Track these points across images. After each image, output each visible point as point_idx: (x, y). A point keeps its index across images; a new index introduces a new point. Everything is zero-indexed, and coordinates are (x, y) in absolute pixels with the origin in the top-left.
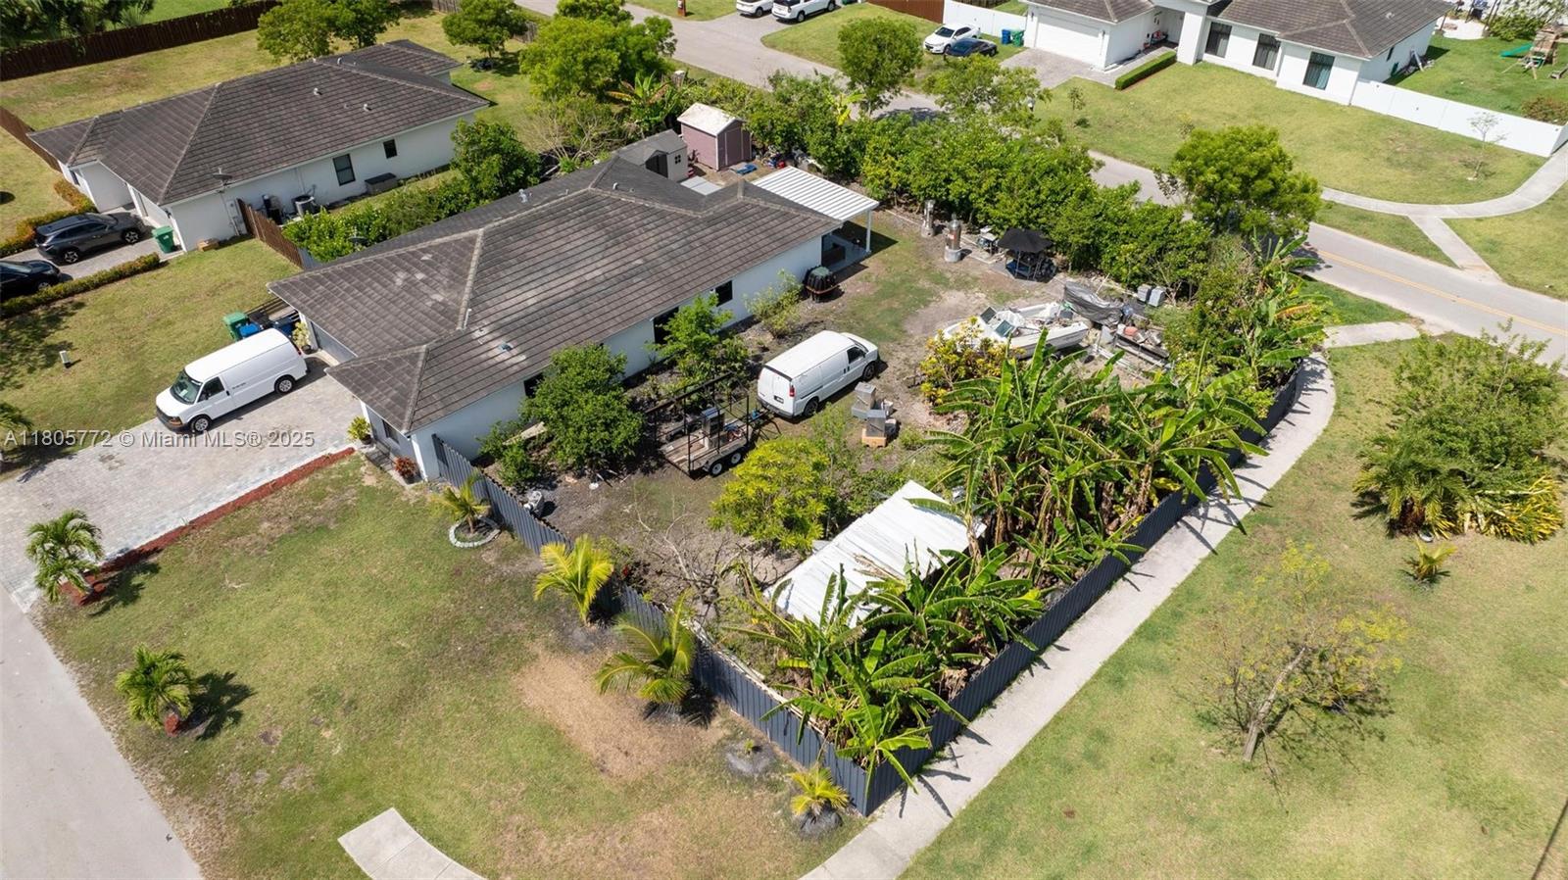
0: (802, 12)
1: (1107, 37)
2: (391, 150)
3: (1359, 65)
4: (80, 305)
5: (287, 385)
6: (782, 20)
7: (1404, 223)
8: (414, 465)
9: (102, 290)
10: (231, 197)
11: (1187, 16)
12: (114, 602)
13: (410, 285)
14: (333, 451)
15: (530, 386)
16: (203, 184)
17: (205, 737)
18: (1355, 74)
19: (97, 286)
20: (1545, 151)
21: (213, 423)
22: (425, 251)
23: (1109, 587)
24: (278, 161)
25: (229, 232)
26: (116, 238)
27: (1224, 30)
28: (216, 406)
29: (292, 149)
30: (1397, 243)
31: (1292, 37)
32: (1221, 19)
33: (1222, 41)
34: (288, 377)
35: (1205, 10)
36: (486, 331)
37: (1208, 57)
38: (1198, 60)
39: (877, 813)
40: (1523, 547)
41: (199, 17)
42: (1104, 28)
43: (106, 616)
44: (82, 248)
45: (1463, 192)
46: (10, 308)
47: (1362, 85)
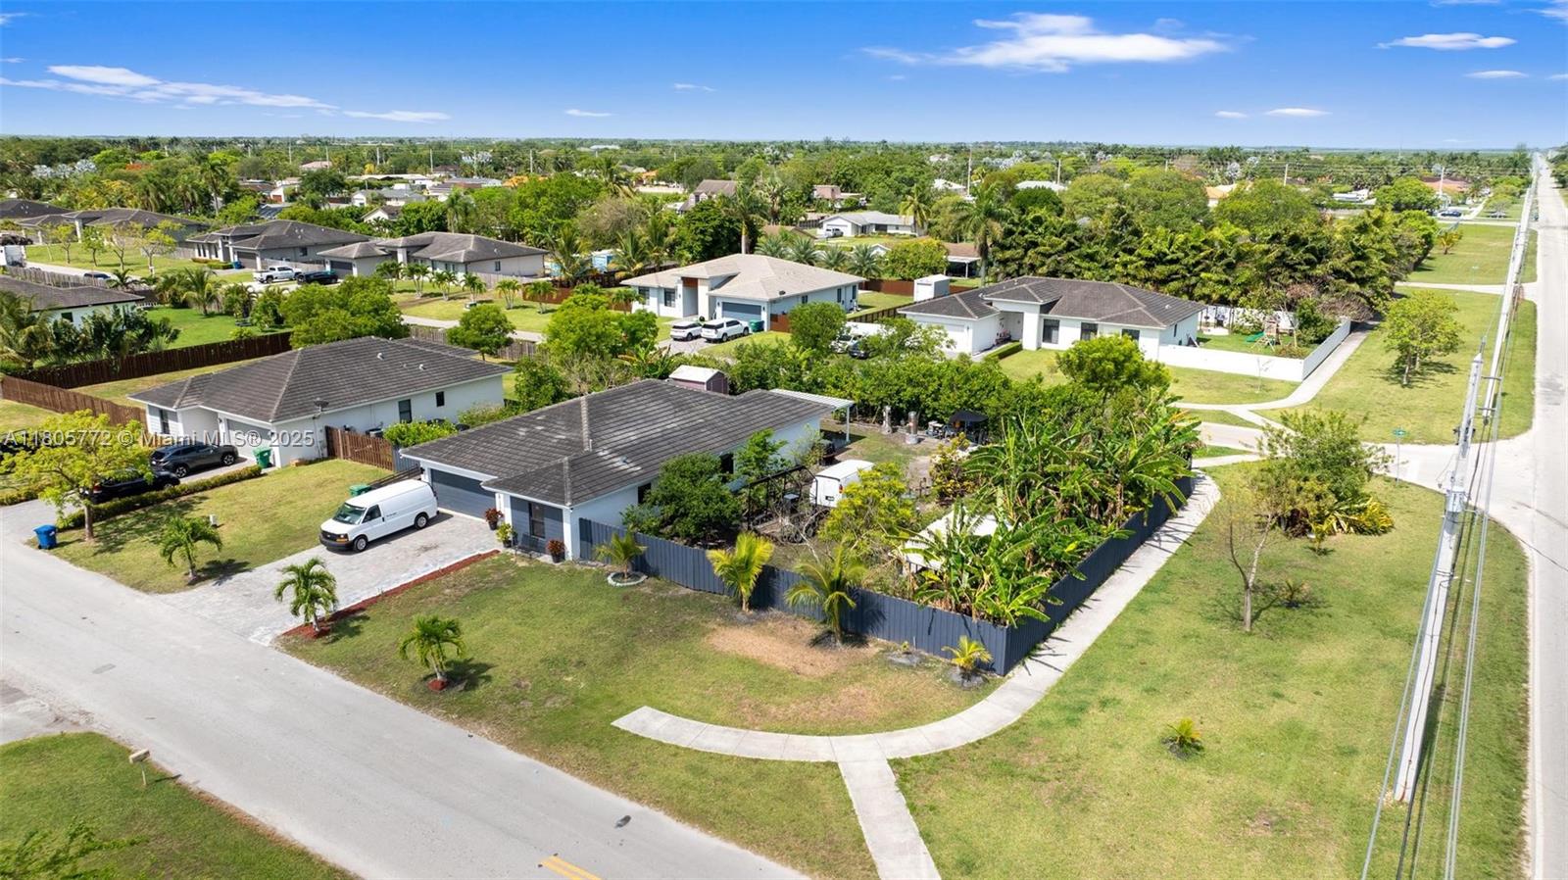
0: (725, 334)
1: (971, 331)
2: (440, 400)
3: (1158, 334)
4: (205, 498)
5: (423, 522)
6: (709, 341)
7: (1223, 413)
8: (562, 545)
9: (216, 490)
10: (320, 425)
11: (1026, 315)
12: (341, 636)
13: (532, 434)
14: (482, 553)
15: (642, 492)
16: (303, 409)
17: (466, 689)
18: (1157, 341)
19: (213, 487)
20: (1298, 378)
21: (370, 544)
22: (538, 415)
23: (1112, 573)
24: (355, 399)
25: (314, 453)
26: (217, 459)
27: (1054, 324)
28: (374, 530)
29: (368, 391)
30: (1224, 422)
31: (1107, 320)
32: (1051, 316)
33: (1054, 332)
34: (424, 514)
35: (1038, 309)
36: (606, 452)
37: (1045, 345)
38: (1039, 348)
39: (1010, 674)
40: (1373, 538)
41: (214, 346)
42: (967, 324)
43: (337, 643)
44: (191, 466)
45: (1258, 399)
46: (146, 499)
47: (1161, 348)
